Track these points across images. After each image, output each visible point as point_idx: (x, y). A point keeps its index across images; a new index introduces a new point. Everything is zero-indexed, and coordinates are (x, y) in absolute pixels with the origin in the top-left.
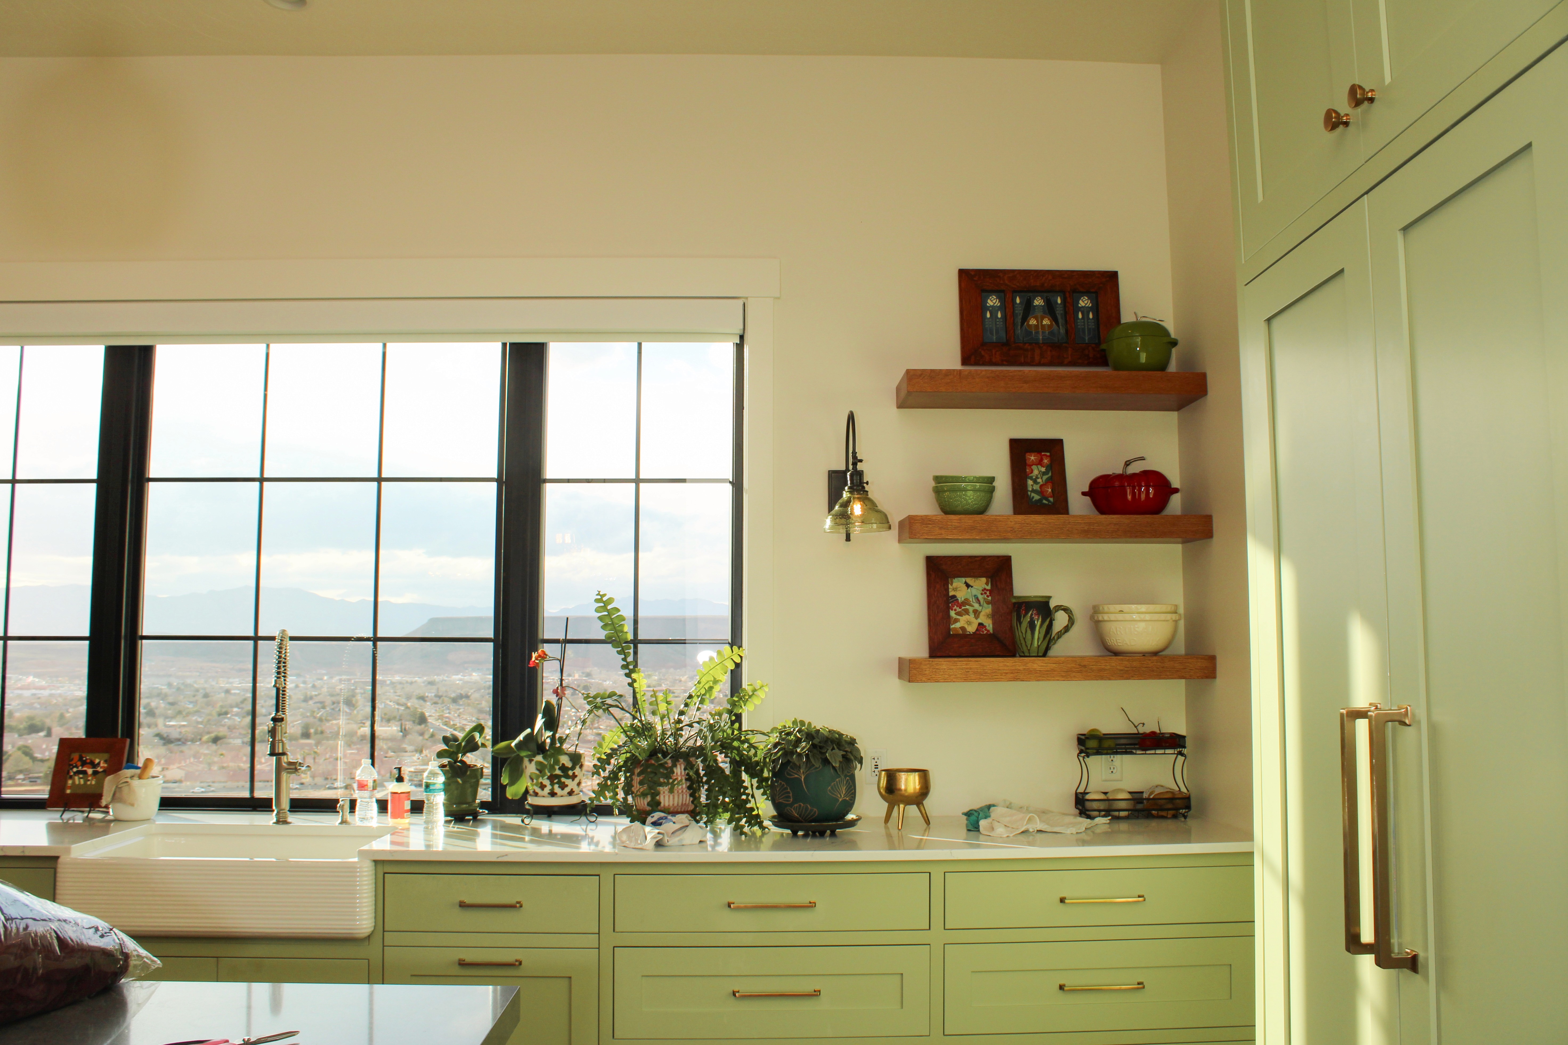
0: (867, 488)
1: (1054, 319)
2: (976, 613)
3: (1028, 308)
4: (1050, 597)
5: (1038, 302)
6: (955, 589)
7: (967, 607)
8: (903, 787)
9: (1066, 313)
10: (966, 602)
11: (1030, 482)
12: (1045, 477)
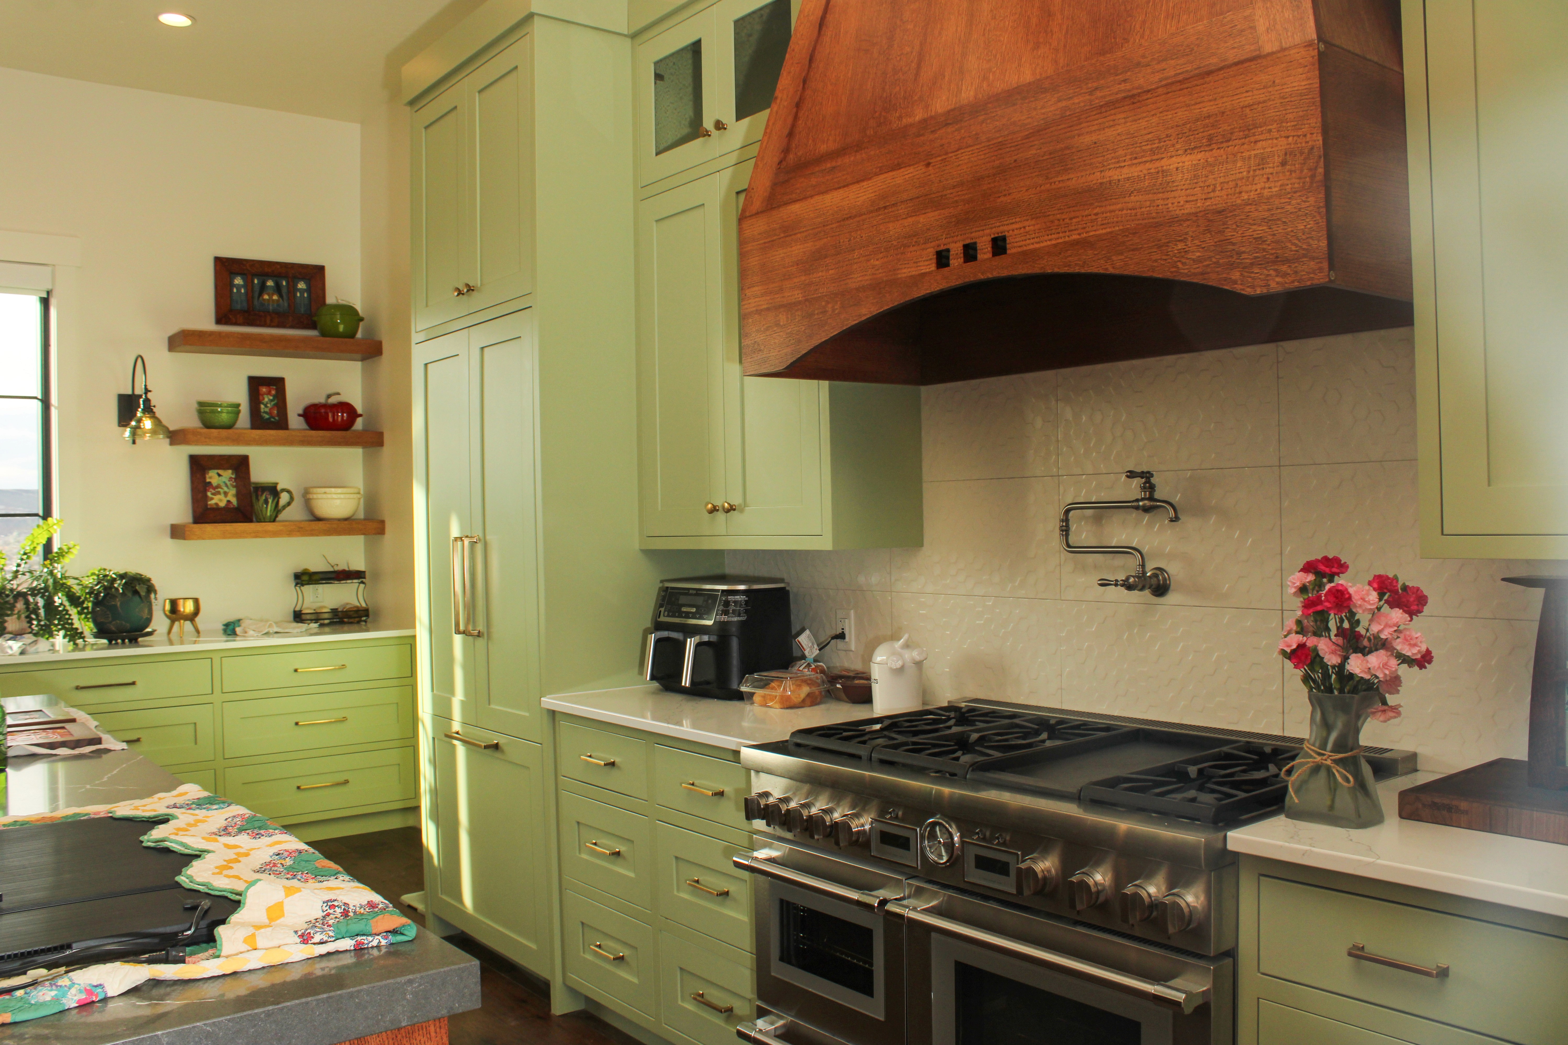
0: (155, 410)
1: (280, 295)
2: (226, 494)
3: (263, 287)
4: (277, 484)
5: (270, 283)
6: (210, 478)
7: (219, 490)
8: (182, 610)
9: (289, 292)
10: (218, 486)
11: (262, 406)
12: (273, 403)
